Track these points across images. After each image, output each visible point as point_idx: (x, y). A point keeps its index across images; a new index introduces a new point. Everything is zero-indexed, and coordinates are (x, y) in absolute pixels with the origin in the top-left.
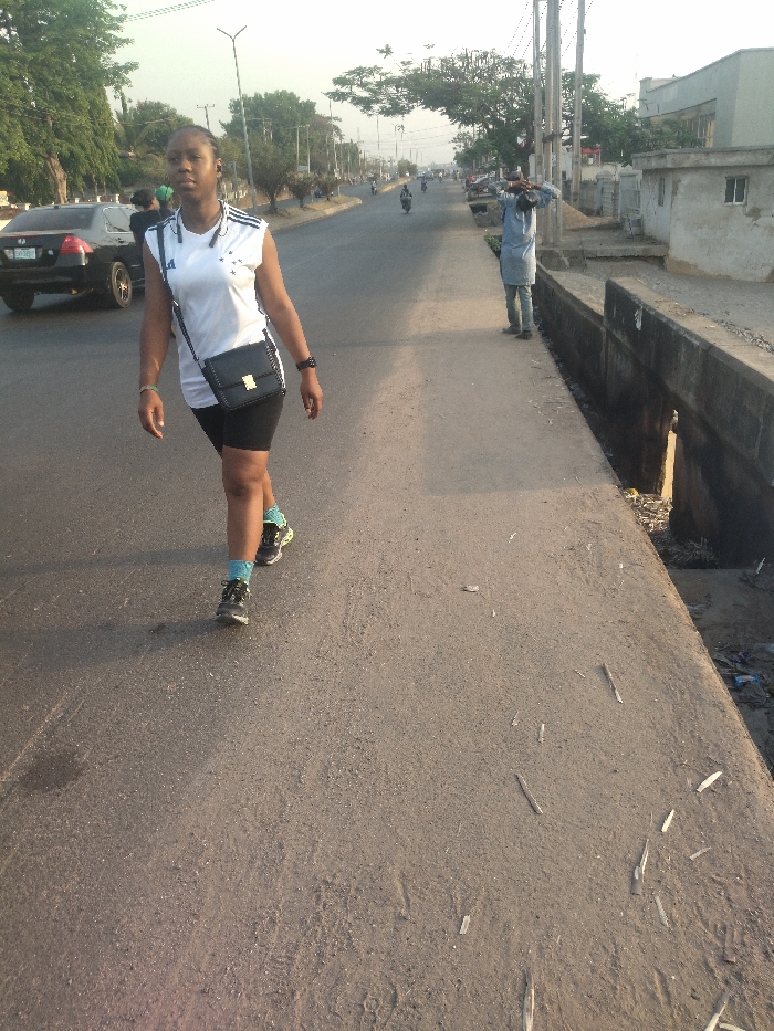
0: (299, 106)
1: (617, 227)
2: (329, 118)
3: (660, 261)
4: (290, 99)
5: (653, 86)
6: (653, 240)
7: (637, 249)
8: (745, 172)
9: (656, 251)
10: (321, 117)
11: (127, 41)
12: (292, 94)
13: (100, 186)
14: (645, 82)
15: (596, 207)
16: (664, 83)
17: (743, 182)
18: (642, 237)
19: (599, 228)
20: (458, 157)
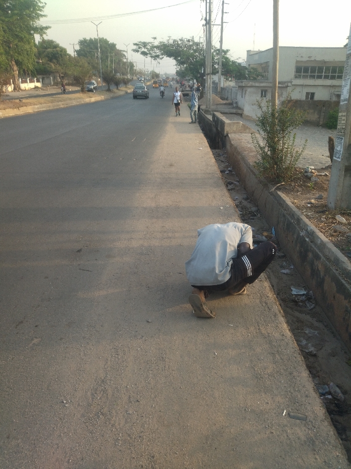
0: (109, 45)
1: (231, 104)
2: (121, 51)
3: (241, 115)
4: (105, 41)
5: (252, 53)
6: (240, 109)
7: (234, 111)
8: (266, 89)
9: (240, 112)
10: (118, 50)
11: (45, 16)
12: (106, 39)
13: (28, 74)
14: (248, 52)
15: (226, 97)
16: (256, 52)
17: (266, 91)
18: (238, 108)
19: (225, 104)
20: (177, 73)
